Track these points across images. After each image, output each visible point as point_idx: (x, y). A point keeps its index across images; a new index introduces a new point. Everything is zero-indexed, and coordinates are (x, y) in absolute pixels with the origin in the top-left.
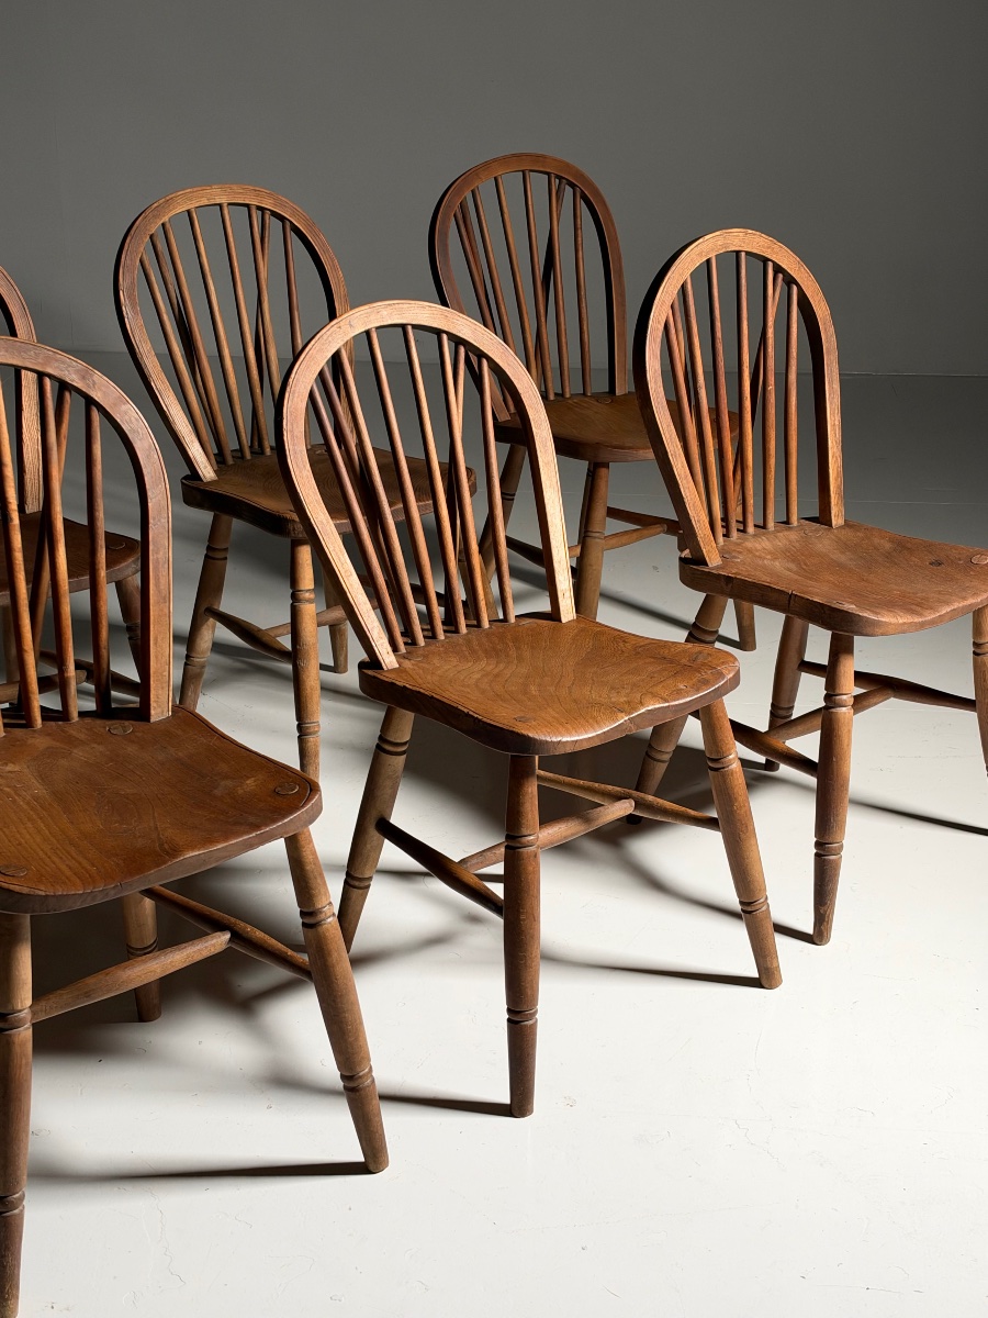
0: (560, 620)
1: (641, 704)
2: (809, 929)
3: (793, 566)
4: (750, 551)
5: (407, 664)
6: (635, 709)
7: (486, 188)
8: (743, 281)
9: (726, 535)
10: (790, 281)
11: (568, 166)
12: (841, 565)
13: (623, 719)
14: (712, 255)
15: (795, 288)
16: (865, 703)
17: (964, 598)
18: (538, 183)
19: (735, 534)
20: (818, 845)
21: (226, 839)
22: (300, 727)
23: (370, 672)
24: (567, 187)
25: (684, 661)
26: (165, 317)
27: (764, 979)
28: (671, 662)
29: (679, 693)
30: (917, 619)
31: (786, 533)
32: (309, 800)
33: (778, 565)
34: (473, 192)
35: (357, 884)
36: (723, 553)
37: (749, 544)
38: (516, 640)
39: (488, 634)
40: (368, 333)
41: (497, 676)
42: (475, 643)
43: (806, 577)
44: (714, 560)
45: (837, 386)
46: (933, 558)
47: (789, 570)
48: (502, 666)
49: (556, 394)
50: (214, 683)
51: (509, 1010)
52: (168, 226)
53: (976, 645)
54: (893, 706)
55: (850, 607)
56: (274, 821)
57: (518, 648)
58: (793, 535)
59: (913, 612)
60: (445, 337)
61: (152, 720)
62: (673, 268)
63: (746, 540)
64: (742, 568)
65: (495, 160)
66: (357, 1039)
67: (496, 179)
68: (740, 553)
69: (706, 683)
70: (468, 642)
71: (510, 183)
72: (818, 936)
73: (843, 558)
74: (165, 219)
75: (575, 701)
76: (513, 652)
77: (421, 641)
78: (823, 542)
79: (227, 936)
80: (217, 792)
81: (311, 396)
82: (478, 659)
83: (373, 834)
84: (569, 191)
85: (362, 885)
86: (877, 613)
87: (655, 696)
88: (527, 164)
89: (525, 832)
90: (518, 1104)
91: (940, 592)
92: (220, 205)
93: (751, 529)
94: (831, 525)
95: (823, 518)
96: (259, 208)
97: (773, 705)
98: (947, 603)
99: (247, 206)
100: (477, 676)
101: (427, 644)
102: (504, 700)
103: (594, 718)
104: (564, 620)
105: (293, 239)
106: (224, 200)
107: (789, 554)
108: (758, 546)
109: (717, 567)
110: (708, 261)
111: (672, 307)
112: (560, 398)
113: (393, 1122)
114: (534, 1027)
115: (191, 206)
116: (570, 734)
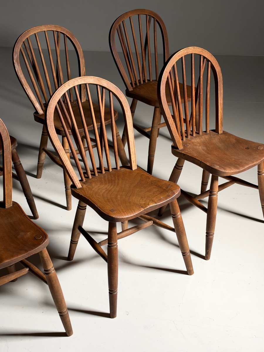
0: (132, 169)
1: (149, 205)
3: (205, 148)
4: (193, 143)
5: (85, 186)
6: (146, 207)
7: (127, 20)
8: (193, 62)
9: (187, 137)
10: (208, 61)
11: (152, 12)
12: (219, 148)
13: (142, 210)
14: (183, 56)
15: (210, 63)
16: (226, 186)
17: (253, 162)
18: (143, 18)
19: (189, 137)
20: (207, 233)
22: (66, 187)
23: (73, 189)
24: (152, 18)
25: (164, 188)
26: (28, 66)
27: (189, 272)
28: (161, 188)
29: (160, 200)
30: (237, 171)
31: (205, 136)
32: (44, 242)
33: (200, 148)
34: (123, 22)
35: (74, 243)
36: (184, 145)
37: (193, 141)
38: (118, 176)
39: (111, 174)
40: (74, 87)
41: (110, 191)
42: (106, 177)
43: (208, 153)
44: (181, 147)
45: (222, 91)
46: (246, 146)
47: (203, 150)
48: (112, 186)
51: (109, 290)
52: (28, 38)
53: (258, 172)
55: (217, 167)
57: (118, 179)
58: (207, 137)
59: (236, 168)
60: (99, 86)
61: (6, 208)
62: (170, 61)
63: (192, 139)
64: (189, 152)
65: (129, 12)
66: (62, 303)
67: (130, 17)
68: (190, 144)
69: (169, 196)
70: (105, 177)
71: (134, 17)
72: (206, 257)
73: (220, 145)
74: (28, 37)
75: (130, 203)
76: (117, 181)
77: (90, 176)
78: (216, 140)
79: (27, 269)
80: (19, 237)
82: (106, 184)
83: (78, 231)
84: (152, 19)
85: (76, 243)
86: (225, 169)
87: (153, 201)
88: (139, 12)
89: (113, 242)
90: (112, 315)
91: (246, 160)
92: (45, 31)
93: (194, 135)
94: (219, 133)
95: (216, 131)
96: (56, 31)
97: (202, 181)
98: (248, 164)
99: (53, 31)
100: (104, 191)
101: (92, 178)
102: (109, 202)
103: (134, 210)
104: (133, 169)
105: (67, 40)
107: (205, 144)
108: (196, 141)
109: (182, 150)
110: (182, 58)
112: (149, 82)
114: (117, 294)
115: (36, 32)
116: (125, 215)
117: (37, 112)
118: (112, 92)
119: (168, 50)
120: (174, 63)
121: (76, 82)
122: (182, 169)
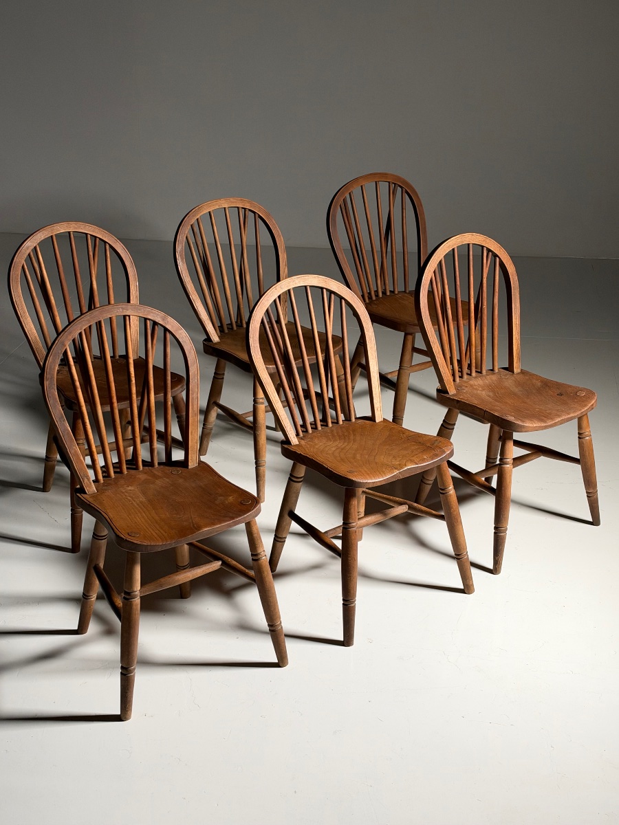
0: (375, 421)
1: (405, 465)
2: (491, 566)
3: (491, 394)
4: (471, 386)
5: (303, 442)
6: (402, 468)
7: (356, 191)
8: (471, 257)
9: (461, 377)
10: (495, 256)
11: (399, 178)
12: (515, 394)
13: (396, 472)
14: (455, 246)
15: (498, 259)
16: (527, 459)
17: (569, 414)
18: (383, 187)
19: (465, 376)
20: (496, 528)
21: (220, 523)
22: (256, 463)
23: (286, 446)
24: (399, 188)
25: (429, 445)
26: (197, 264)
27: (467, 589)
28: (423, 444)
29: (424, 460)
30: (543, 425)
31: (491, 376)
32: (255, 507)
33: (484, 394)
34: (350, 194)
35: (279, 540)
36: (458, 388)
37: (472, 382)
38: (354, 431)
39: (342, 427)
40: (289, 290)
41: (342, 449)
42: (335, 431)
43: (496, 400)
44: (452, 391)
45: (518, 305)
46: (559, 392)
47: (489, 396)
48: (346, 444)
49: (390, 291)
50: (217, 435)
51: (343, 600)
52: (199, 220)
53: (579, 434)
54: (543, 460)
55: (511, 418)
56: (241, 516)
57: (354, 435)
58: (494, 378)
59: (542, 421)
60: (325, 290)
61: (190, 467)
62: (435, 255)
63: (470, 380)
64: (467, 397)
65: (361, 177)
66: (275, 609)
67: (362, 186)
68: (466, 387)
69: (437, 456)
70: (332, 431)
71: (370, 187)
72: (494, 571)
73: (516, 390)
74: (198, 217)
75: (376, 463)
76: (352, 437)
77: (310, 430)
78: (509, 382)
79: (220, 563)
80: (217, 502)
81: (262, 320)
82: (335, 441)
83: (287, 518)
84: (399, 189)
85: (283, 540)
86: (523, 422)
87: (413, 462)
88: (377, 177)
89: (351, 521)
90: (347, 641)
91: (558, 410)
92: (225, 208)
93: (474, 374)
94: (513, 373)
95: (510, 369)
96: (243, 208)
97: (487, 457)
98: (559, 416)
99: (238, 208)
100: (334, 449)
101: (313, 432)
102: (344, 462)
103: (383, 472)
104: (377, 421)
105: (260, 222)
106: (226, 206)
107: (491, 388)
108: (476, 383)
109: (453, 395)
110: (453, 249)
111: (434, 272)
112: (393, 294)
113: (291, 646)
114: (354, 607)
115: (211, 209)
116: (372, 479)
117: (208, 339)
118: (345, 300)
119: (426, 242)
120: (442, 257)
121: (291, 283)
122: (453, 429)
